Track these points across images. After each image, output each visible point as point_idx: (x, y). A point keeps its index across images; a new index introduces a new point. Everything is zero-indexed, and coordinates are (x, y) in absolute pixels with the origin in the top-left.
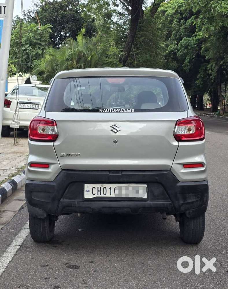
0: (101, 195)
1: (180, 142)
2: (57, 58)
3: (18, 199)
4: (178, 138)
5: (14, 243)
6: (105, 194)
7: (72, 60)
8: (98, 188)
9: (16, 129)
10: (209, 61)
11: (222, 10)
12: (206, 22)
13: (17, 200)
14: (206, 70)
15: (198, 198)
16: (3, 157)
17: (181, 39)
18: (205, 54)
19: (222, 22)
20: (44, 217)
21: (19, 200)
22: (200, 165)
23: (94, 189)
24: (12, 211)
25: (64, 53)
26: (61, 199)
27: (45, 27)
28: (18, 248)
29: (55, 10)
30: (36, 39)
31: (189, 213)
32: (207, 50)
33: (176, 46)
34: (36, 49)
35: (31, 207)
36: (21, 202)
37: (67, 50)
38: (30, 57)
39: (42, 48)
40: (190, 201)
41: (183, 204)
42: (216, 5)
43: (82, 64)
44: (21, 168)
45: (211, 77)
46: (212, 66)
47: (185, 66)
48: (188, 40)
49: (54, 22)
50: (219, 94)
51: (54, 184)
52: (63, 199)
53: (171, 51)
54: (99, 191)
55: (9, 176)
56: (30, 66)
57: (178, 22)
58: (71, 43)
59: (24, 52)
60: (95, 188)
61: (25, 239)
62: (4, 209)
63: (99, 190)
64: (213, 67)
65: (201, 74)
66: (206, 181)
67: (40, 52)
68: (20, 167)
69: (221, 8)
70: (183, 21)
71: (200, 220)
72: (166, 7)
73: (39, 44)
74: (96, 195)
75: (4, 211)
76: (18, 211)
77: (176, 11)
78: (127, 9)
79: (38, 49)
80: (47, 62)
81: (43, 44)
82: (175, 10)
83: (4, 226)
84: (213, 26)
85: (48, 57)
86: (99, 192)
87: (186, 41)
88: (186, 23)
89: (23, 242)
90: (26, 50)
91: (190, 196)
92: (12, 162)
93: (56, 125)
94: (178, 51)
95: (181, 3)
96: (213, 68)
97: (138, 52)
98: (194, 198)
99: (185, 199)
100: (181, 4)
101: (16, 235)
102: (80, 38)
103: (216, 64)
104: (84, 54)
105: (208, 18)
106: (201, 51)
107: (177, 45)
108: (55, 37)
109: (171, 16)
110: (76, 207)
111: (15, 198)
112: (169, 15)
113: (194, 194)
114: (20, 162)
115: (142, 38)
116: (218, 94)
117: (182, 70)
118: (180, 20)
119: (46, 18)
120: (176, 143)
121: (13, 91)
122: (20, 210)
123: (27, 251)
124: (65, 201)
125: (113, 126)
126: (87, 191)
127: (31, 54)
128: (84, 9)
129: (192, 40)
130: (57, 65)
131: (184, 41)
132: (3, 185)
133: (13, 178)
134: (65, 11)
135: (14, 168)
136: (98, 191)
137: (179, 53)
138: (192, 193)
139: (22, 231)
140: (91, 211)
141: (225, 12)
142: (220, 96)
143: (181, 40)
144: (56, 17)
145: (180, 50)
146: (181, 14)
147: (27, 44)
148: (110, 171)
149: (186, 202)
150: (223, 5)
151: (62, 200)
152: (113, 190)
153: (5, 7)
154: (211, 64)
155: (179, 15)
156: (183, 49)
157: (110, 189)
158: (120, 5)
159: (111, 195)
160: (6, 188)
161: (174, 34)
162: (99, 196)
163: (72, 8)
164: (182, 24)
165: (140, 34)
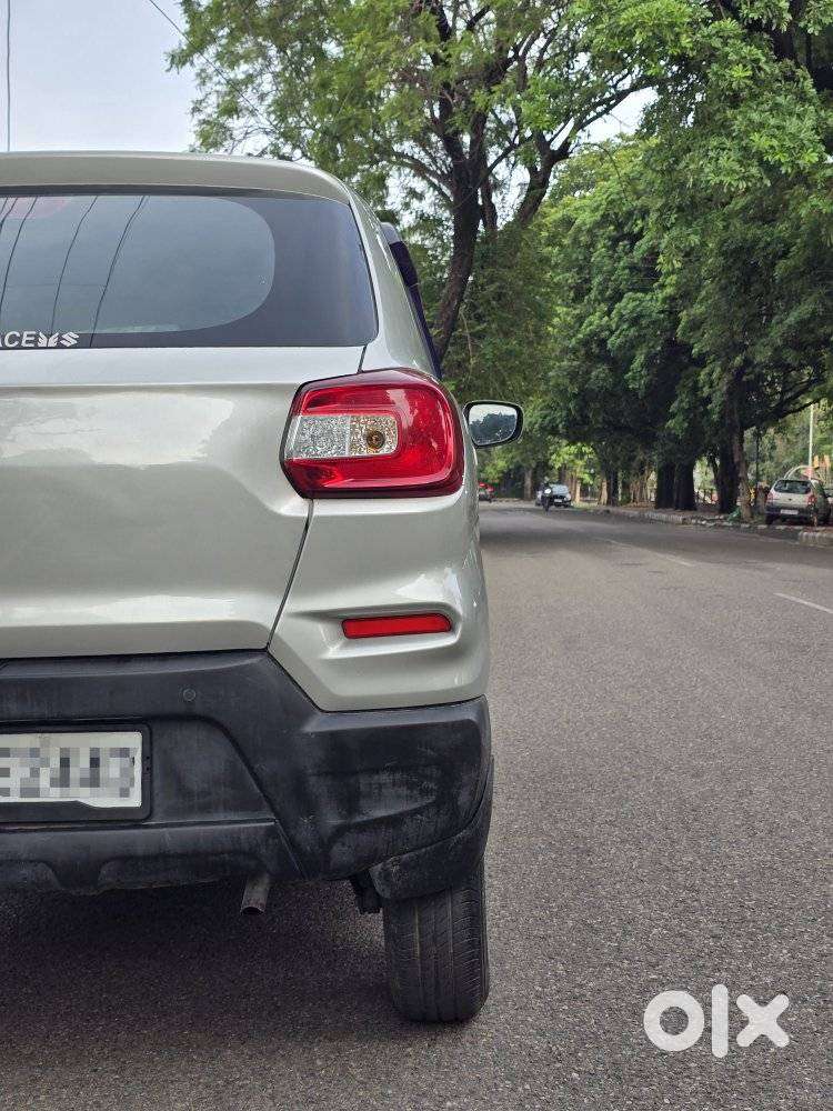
1: (316, 502)
4: (309, 478)
10: (700, 362)
11: (722, 178)
12: (674, 221)
14: (696, 389)
15: (425, 792)
17: (618, 296)
18: (691, 337)
19: (723, 220)
22: (433, 619)
31: (386, 875)
32: (695, 325)
33: (606, 318)
40: (380, 813)
41: (340, 832)
42: (701, 162)
45: (709, 407)
46: (710, 374)
47: (634, 379)
48: (641, 301)
50: (736, 460)
53: (593, 334)
57: (608, 248)
64: (714, 376)
65: (682, 401)
66: (471, 704)
69: (718, 171)
70: (625, 246)
71: (453, 909)
72: (576, 209)
77: (602, 216)
82: (601, 213)
84: (695, 233)
87: (634, 304)
88: (631, 251)
91: (380, 786)
94: (612, 333)
95: (618, 194)
96: (714, 380)
97: (478, 328)
98: (399, 796)
99: (350, 803)
100: (616, 197)
103: (725, 369)
105: (680, 209)
106: (679, 331)
107: (609, 316)
109: (589, 231)
112: (583, 228)
113: (398, 776)
115: (492, 288)
116: (733, 459)
117: (627, 390)
118: (615, 241)
120: (292, 506)
129: (651, 299)
131: (627, 305)
137: (613, 338)
138: (393, 770)
141: (730, 184)
142: (739, 463)
143: (620, 300)
145: (617, 329)
146: (619, 226)
149: (358, 819)
150: (722, 161)
154: (707, 370)
155: (612, 228)
156: (625, 327)
158: (427, 195)
161: (600, 284)
164: (622, 254)
165: (486, 274)
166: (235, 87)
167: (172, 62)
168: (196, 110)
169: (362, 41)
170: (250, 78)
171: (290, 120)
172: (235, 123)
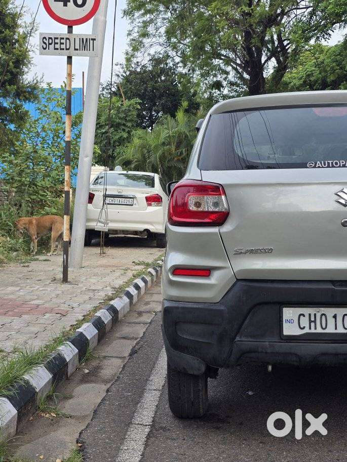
0: (316, 329)
2: (149, 141)
3: (123, 336)
5: (137, 420)
6: (324, 327)
7: (169, 144)
8: (310, 315)
9: (103, 232)
13: (122, 338)
16: (88, 273)
20: (201, 372)
21: (124, 338)
23: (302, 317)
24: (117, 357)
25: (159, 135)
26: (236, 336)
27: (132, 101)
28: (147, 430)
29: (143, 81)
30: (120, 118)
34: (119, 131)
35: (176, 353)
36: (129, 342)
37: (163, 131)
38: (112, 142)
39: (127, 130)
43: (184, 150)
44: (120, 288)
49: (142, 97)
51: (222, 308)
52: (241, 337)
54: (313, 321)
55: (104, 300)
56: (111, 155)
58: (168, 121)
59: (104, 135)
60: (304, 315)
61: (156, 412)
62: (104, 354)
63: (313, 319)
67: (125, 135)
68: (117, 286)
73: (124, 125)
74: (307, 330)
75: (105, 357)
76: (128, 358)
78: (241, 78)
79: (122, 131)
80: (135, 147)
81: (129, 124)
82: (303, 80)
83: (110, 384)
85: (136, 141)
86: (313, 324)
89: (153, 418)
90: (106, 132)
92: (104, 279)
93: (225, 193)
95: (311, 71)
100: (310, 73)
101: (138, 403)
102: (180, 115)
104: (186, 136)
108: (144, 117)
110: (266, 353)
111: (118, 335)
114: (116, 279)
119: (132, 92)
121: (95, 182)
122: (130, 355)
123: (167, 438)
124: (244, 341)
125: (339, 193)
126: (288, 321)
127: (112, 138)
128: (182, 80)
130: (149, 152)
132: (98, 314)
133: (112, 302)
134: (156, 82)
135: (108, 288)
136: (310, 322)
139: (145, 394)
140: (297, 362)
144: (145, 90)
146: (311, 86)
147: (108, 125)
148: (333, 282)
151: (238, 338)
152: (339, 319)
153: (94, 40)
157: (335, 317)
158: (231, 73)
159: (336, 329)
160: (103, 318)
162: (313, 331)
163: (166, 79)
166: (146, 24)
167: (124, 13)
168: (129, 34)
169: (216, 6)
170: (151, 21)
171: (172, 40)
172: (146, 41)
